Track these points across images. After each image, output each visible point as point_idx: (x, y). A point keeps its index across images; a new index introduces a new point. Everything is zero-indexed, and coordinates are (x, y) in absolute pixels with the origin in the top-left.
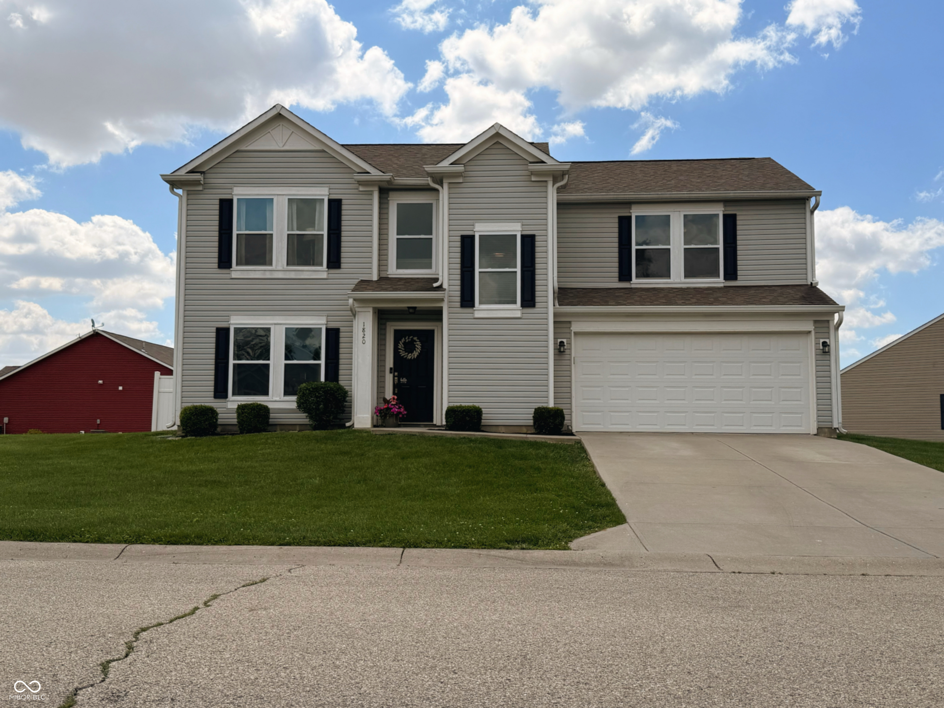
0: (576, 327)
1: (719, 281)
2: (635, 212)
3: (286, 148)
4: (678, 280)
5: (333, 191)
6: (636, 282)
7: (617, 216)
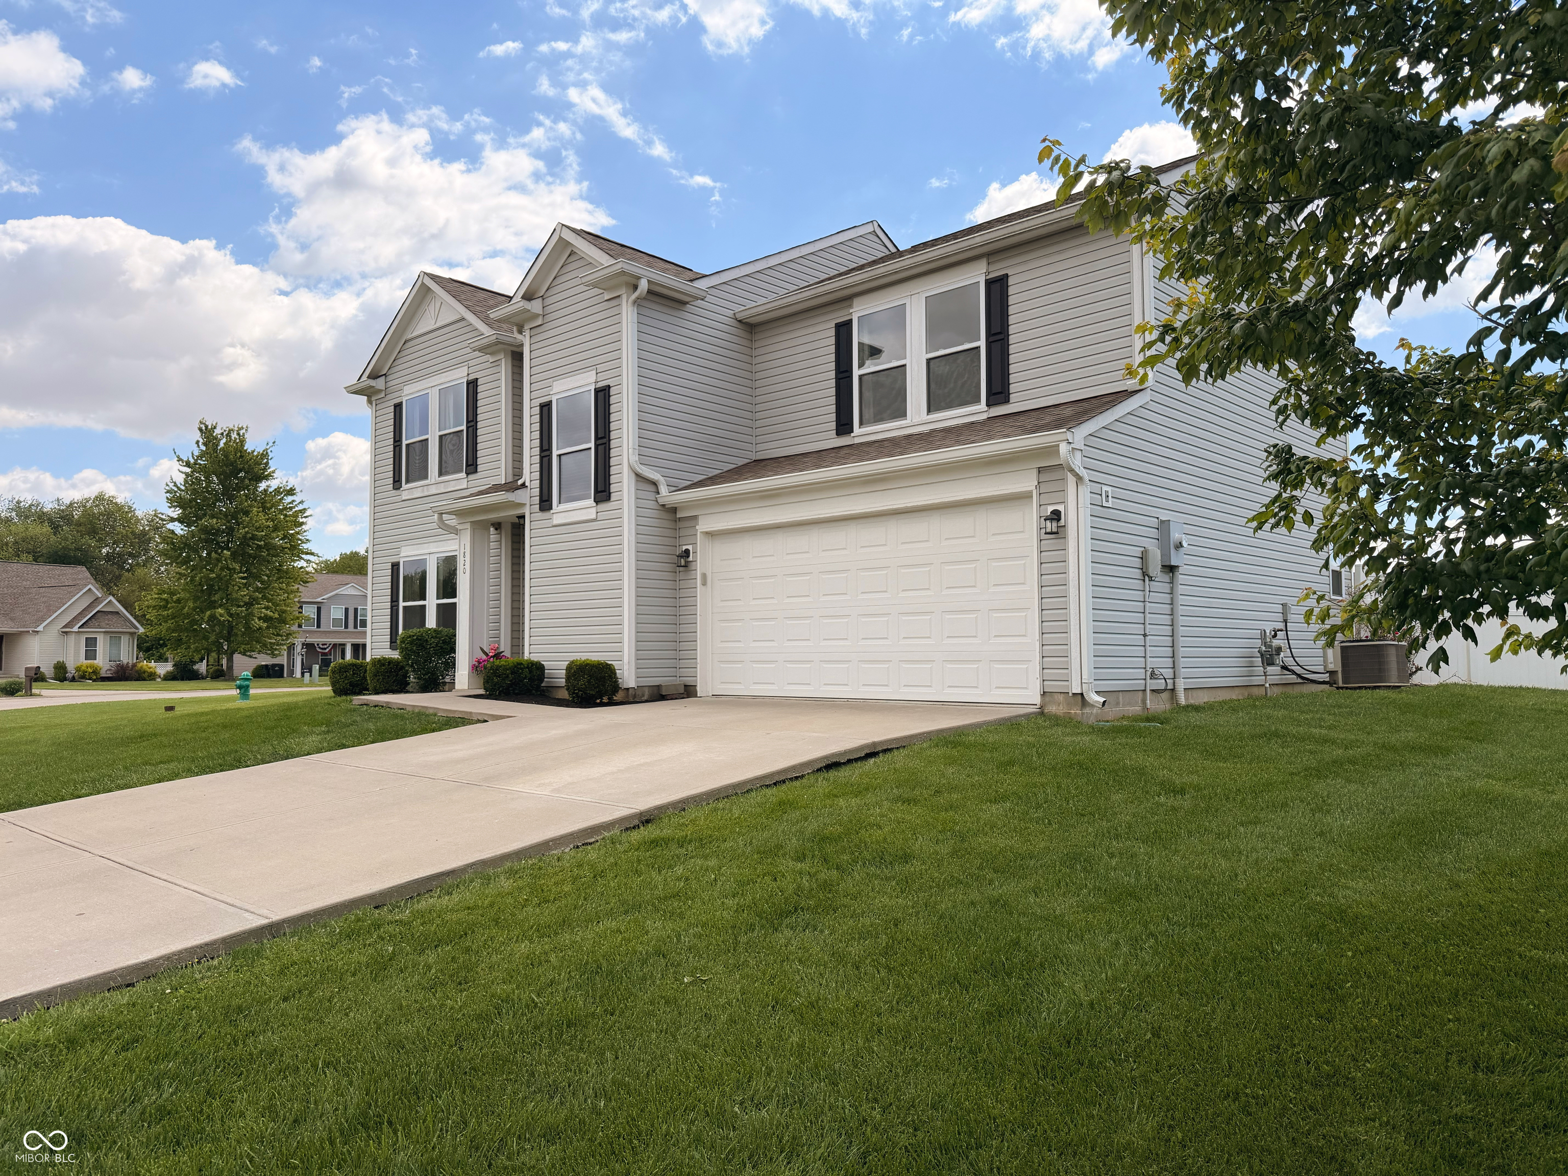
0: (706, 524)
1: (979, 411)
2: (858, 311)
3: (439, 324)
4: (916, 420)
5: (471, 370)
6: (861, 433)
7: (832, 324)
